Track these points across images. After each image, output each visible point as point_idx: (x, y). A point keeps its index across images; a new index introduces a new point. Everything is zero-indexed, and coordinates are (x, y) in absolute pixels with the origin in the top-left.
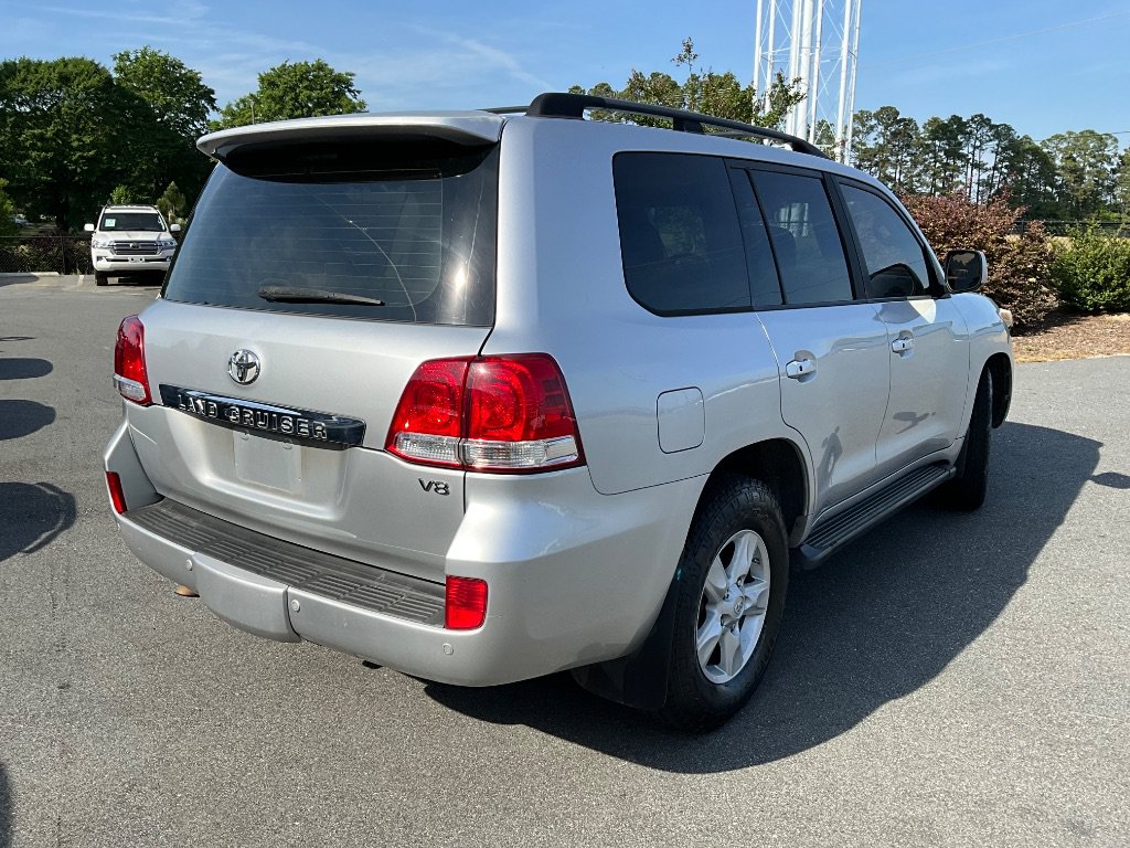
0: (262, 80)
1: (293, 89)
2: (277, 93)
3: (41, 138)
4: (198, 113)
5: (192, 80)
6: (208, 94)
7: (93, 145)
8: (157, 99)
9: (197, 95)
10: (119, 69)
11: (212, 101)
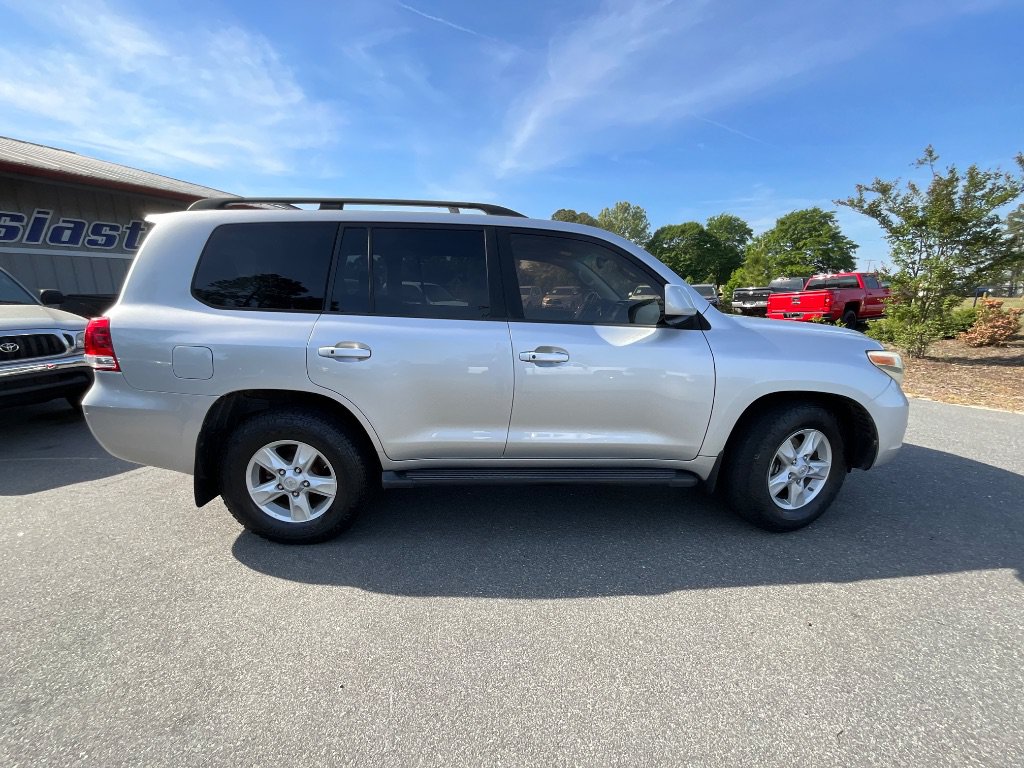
0: (778, 222)
1: (795, 224)
2: (785, 227)
3: (669, 257)
4: (742, 241)
5: (743, 226)
6: (749, 232)
7: (690, 259)
8: (722, 236)
9: (744, 231)
10: (709, 225)
11: (751, 235)
